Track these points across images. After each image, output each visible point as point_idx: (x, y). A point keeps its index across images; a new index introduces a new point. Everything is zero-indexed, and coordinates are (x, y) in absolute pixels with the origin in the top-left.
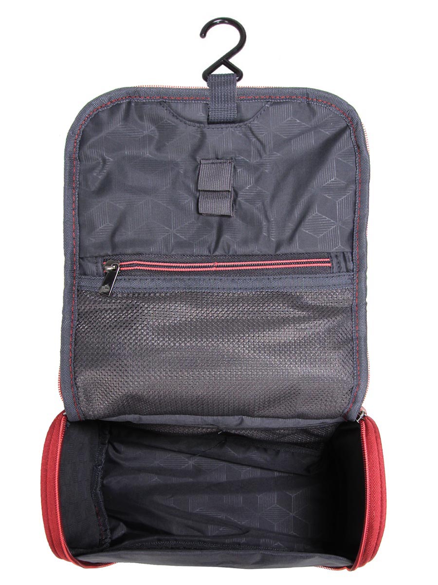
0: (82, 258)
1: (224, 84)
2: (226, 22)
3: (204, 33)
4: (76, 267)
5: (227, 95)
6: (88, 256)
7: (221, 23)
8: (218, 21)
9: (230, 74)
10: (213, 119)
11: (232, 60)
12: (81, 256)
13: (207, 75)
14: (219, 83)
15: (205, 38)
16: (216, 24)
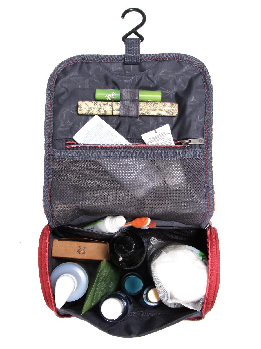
0: (54, 140)
1: (133, 44)
2: (136, 10)
3: (123, 16)
4: (51, 145)
5: (135, 50)
6: (58, 139)
7: (133, 11)
8: (131, 10)
9: (137, 38)
10: (127, 62)
11: (138, 31)
12: (54, 139)
13: (124, 38)
14: (131, 43)
15: (124, 19)
16: (130, 11)
